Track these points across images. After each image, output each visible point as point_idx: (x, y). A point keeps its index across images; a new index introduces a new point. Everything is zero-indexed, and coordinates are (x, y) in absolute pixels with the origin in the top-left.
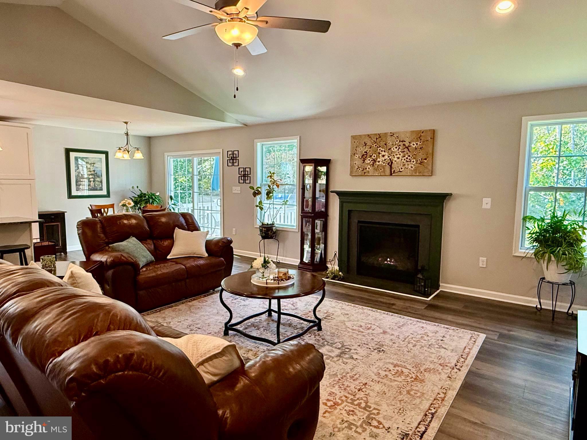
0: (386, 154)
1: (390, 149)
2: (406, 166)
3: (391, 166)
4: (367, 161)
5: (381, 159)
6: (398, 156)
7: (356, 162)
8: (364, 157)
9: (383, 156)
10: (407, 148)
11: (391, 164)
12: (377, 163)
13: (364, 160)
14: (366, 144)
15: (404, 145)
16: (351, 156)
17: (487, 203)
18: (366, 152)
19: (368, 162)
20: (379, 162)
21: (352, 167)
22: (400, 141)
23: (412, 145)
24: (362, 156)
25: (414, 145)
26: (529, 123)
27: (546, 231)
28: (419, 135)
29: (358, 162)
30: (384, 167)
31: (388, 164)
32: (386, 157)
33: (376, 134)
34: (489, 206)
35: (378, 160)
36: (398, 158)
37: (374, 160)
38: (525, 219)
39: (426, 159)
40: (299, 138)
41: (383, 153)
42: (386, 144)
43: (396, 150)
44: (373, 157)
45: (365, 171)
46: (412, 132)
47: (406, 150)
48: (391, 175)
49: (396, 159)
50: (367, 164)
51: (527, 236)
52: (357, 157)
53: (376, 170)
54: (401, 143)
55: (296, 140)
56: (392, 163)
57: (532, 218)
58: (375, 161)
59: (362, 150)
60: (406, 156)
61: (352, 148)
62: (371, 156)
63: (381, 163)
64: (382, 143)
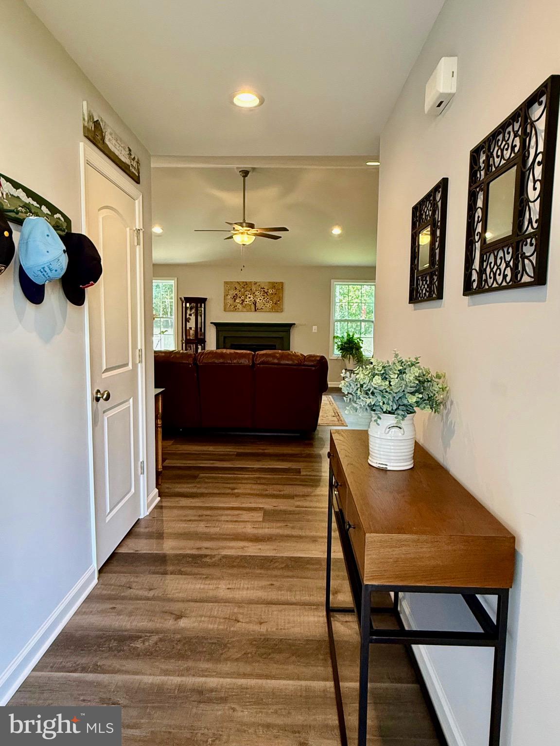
0: (252, 296)
1: (254, 293)
2: (266, 305)
3: (255, 305)
4: (237, 301)
5: (248, 300)
6: (260, 298)
7: (229, 301)
8: (235, 298)
9: (250, 298)
10: (266, 293)
11: (255, 304)
12: (245, 302)
13: (235, 300)
14: (236, 289)
15: (264, 291)
16: (225, 296)
17: (315, 329)
18: (236, 294)
19: (238, 301)
20: (246, 301)
21: (225, 305)
22: (261, 288)
23: (269, 291)
24: (234, 297)
25: (270, 291)
26: (335, 283)
27: (345, 343)
28: (273, 285)
29: (230, 301)
30: (250, 305)
31: (253, 303)
32: (252, 298)
33: (244, 282)
34: (316, 331)
35: (246, 300)
36: (260, 300)
37: (242, 300)
38: (334, 337)
39: (279, 301)
40: (176, 279)
41: (249, 296)
42: (251, 290)
43: (258, 294)
44: (242, 298)
45: (236, 308)
46: (269, 282)
47: (265, 294)
48: (256, 311)
49: (258, 300)
50: (238, 303)
51: (336, 347)
52: (229, 297)
53: (245, 307)
54: (262, 290)
55: (173, 281)
56: (256, 303)
57: (337, 337)
58: (243, 301)
59: (232, 292)
60: (266, 299)
61: (225, 290)
62: (240, 298)
63: (248, 302)
64: (248, 289)
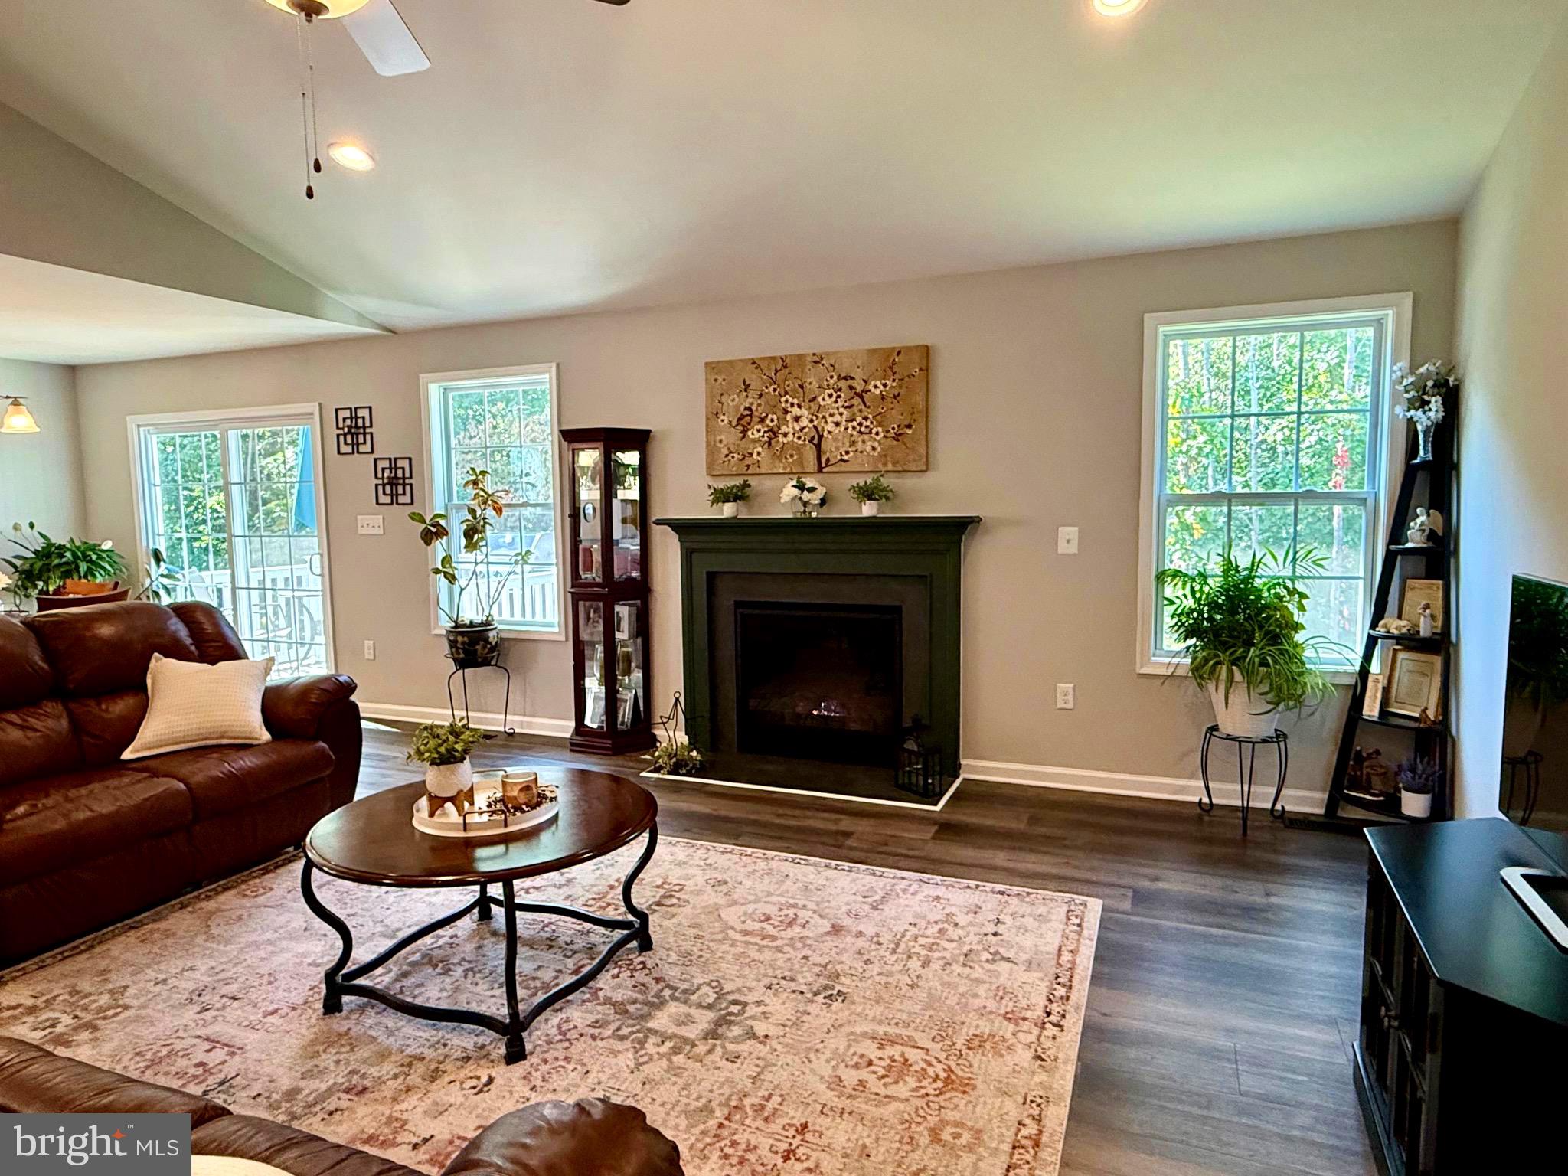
0: (804, 412)
1: (814, 399)
2: (860, 446)
3: (818, 447)
4: (753, 434)
5: (790, 427)
6: (837, 418)
7: (723, 437)
8: (744, 421)
9: (797, 419)
10: (860, 396)
11: (818, 440)
12: (781, 439)
13: (744, 432)
14: (747, 387)
15: (851, 388)
16: (708, 419)
17: (1068, 538)
18: (749, 409)
19: (757, 435)
20: (785, 435)
21: (712, 451)
22: (839, 378)
23: (871, 387)
24: (740, 419)
25: (876, 388)
26: (1162, 329)
27: (1213, 606)
28: (889, 361)
29: (729, 437)
30: (798, 449)
31: (811, 441)
32: (805, 422)
33: (773, 358)
34: (1073, 549)
35: (784, 429)
36: (837, 424)
37: (771, 430)
38: (1160, 577)
39: (909, 426)
40: (554, 369)
41: (796, 411)
42: (801, 387)
43: (829, 401)
44: (768, 422)
45: (747, 461)
46: (874, 351)
47: (857, 401)
48: (820, 470)
49: (830, 427)
50: (754, 441)
51: (1168, 621)
52: (724, 421)
53: (779, 458)
54: (843, 384)
55: (547, 376)
56: (821, 437)
57: (1176, 574)
58: (773, 433)
59: (736, 403)
60: (859, 419)
61: (710, 396)
62: (762, 420)
63: (790, 437)
64: (792, 384)
